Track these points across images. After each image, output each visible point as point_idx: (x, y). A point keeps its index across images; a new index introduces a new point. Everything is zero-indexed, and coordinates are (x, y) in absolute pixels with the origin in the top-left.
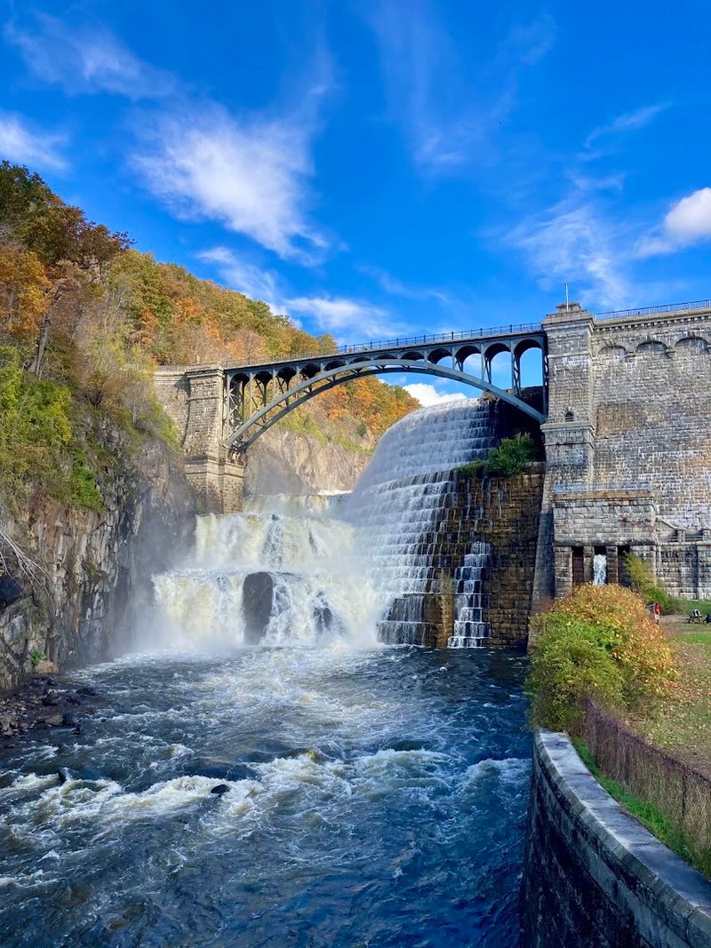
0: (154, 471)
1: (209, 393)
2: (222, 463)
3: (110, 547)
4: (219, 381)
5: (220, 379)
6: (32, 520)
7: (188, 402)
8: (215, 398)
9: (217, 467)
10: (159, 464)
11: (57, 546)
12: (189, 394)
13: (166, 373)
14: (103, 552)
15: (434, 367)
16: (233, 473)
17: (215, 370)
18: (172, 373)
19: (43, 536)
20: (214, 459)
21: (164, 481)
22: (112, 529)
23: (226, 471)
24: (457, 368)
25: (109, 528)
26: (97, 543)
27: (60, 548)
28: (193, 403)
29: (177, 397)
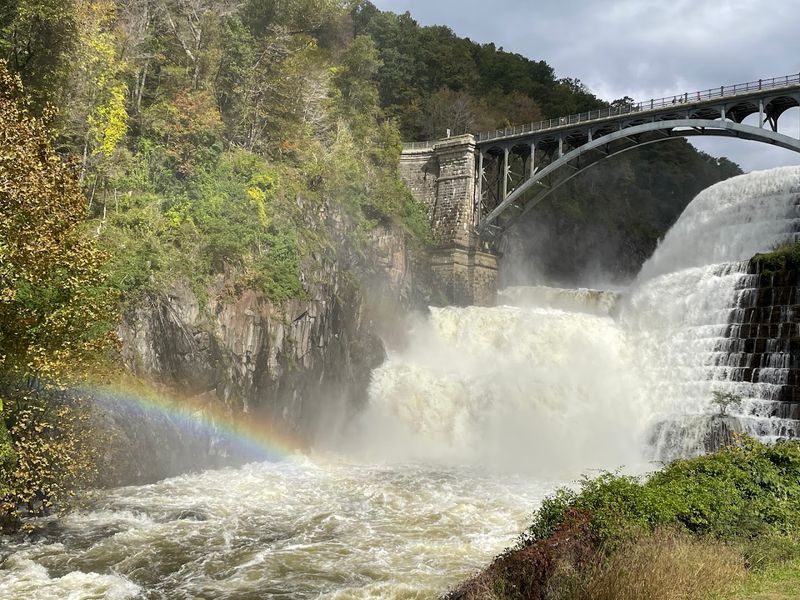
0: (386, 260)
1: (459, 171)
2: (472, 252)
3: (313, 340)
4: (470, 156)
5: (472, 155)
6: (220, 309)
7: (437, 185)
8: (466, 177)
9: (466, 256)
10: (393, 252)
11: (247, 336)
12: (438, 175)
13: (414, 151)
14: (305, 345)
15: (736, 126)
16: (486, 263)
17: (467, 145)
18: (420, 151)
19: (231, 324)
20: (462, 247)
21: (399, 271)
22: (316, 321)
23: (477, 261)
24: (767, 126)
25: (312, 320)
26: (298, 335)
27: (250, 339)
28: (442, 186)
29: (425, 178)
